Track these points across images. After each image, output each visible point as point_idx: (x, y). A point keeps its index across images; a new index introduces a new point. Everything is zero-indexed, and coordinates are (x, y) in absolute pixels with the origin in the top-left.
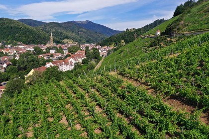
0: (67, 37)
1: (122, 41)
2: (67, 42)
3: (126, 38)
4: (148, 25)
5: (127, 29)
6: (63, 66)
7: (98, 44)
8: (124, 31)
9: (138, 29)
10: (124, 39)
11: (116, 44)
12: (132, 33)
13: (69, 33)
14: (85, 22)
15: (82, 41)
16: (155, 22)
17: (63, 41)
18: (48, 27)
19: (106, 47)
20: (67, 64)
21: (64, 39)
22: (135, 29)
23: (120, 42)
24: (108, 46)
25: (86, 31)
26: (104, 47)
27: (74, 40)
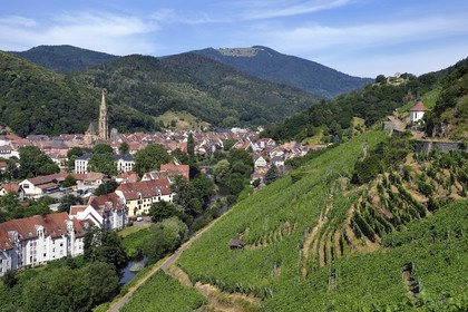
1: (358, 121)
2: (173, 124)
3: (372, 110)
6: (40, 241)
10: (363, 116)
11: (332, 132)
12: (395, 90)
13: (184, 92)
14: (249, 50)
18: (116, 72)
19: (293, 143)
20: (55, 233)
21: (163, 111)
23: (347, 126)
24: (299, 140)
25: (246, 82)
26: (286, 146)
27: (199, 113)
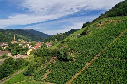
0: (20, 38)
1: (56, 40)
2: (20, 41)
3: (58, 38)
4: (67, 32)
5: (58, 34)
7: (42, 42)
9: (63, 34)
10: (57, 39)
11: (53, 41)
12: (60, 35)
16: (71, 30)
21: (18, 39)
24: (48, 42)
26: (46, 43)
27: (24, 40)
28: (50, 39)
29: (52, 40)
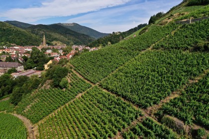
0: (56, 39)
1: (109, 43)
2: (56, 44)
3: (113, 40)
4: (132, 29)
5: (113, 33)
7: (88, 46)
8: (111, 34)
9: (123, 33)
10: (111, 42)
11: (104, 45)
12: (117, 36)
13: (56, 35)
14: (71, 24)
15: (70, 43)
16: (138, 26)
17: (52, 42)
18: (36, 29)
21: (52, 41)
22: (121, 33)
23: (107, 44)
24: (96, 47)
26: (93, 48)
27: (63, 41)
28: (99, 43)
29: (102, 43)
